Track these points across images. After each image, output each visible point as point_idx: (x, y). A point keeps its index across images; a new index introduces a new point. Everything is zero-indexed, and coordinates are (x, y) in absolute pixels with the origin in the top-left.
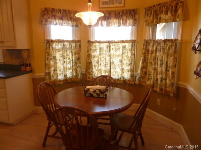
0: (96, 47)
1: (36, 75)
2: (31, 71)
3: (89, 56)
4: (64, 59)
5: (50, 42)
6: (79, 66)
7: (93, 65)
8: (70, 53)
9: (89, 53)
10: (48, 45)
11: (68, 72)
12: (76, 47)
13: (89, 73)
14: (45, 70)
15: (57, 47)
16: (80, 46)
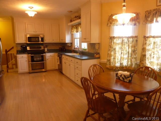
0: (151, 41)
1: (102, 60)
2: (99, 58)
3: (144, 50)
4: (122, 50)
5: (112, 38)
6: (134, 57)
7: (147, 57)
8: (127, 46)
9: (144, 47)
10: (111, 41)
11: (124, 61)
12: (133, 41)
13: (143, 64)
14: (107, 58)
15: (117, 42)
16: (137, 41)
